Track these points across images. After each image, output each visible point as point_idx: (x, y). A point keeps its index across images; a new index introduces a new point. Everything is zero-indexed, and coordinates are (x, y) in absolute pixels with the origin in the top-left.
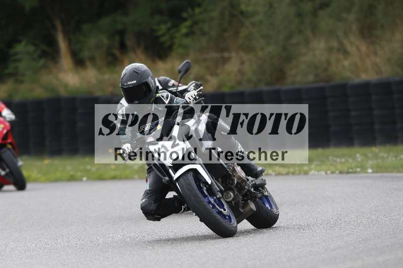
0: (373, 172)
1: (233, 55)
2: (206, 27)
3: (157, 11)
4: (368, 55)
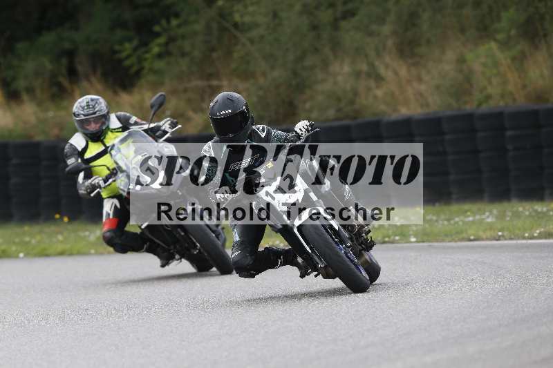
0: (417, 242)
1: (225, 83)
2: (187, 45)
3: (119, 24)
4: (409, 81)
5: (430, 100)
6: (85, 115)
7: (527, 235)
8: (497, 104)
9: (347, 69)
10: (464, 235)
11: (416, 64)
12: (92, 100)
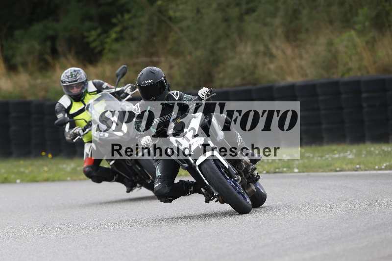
0: (299, 172)
1: (163, 59)
2: (135, 33)
3: (87, 17)
4: (293, 59)
5: (308, 72)
6: (69, 82)
7: (377, 167)
8: (355, 75)
9: (249, 49)
10: (333, 168)
11: (298, 46)
12: (75, 71)
